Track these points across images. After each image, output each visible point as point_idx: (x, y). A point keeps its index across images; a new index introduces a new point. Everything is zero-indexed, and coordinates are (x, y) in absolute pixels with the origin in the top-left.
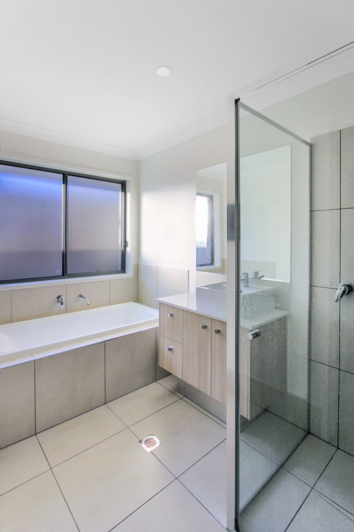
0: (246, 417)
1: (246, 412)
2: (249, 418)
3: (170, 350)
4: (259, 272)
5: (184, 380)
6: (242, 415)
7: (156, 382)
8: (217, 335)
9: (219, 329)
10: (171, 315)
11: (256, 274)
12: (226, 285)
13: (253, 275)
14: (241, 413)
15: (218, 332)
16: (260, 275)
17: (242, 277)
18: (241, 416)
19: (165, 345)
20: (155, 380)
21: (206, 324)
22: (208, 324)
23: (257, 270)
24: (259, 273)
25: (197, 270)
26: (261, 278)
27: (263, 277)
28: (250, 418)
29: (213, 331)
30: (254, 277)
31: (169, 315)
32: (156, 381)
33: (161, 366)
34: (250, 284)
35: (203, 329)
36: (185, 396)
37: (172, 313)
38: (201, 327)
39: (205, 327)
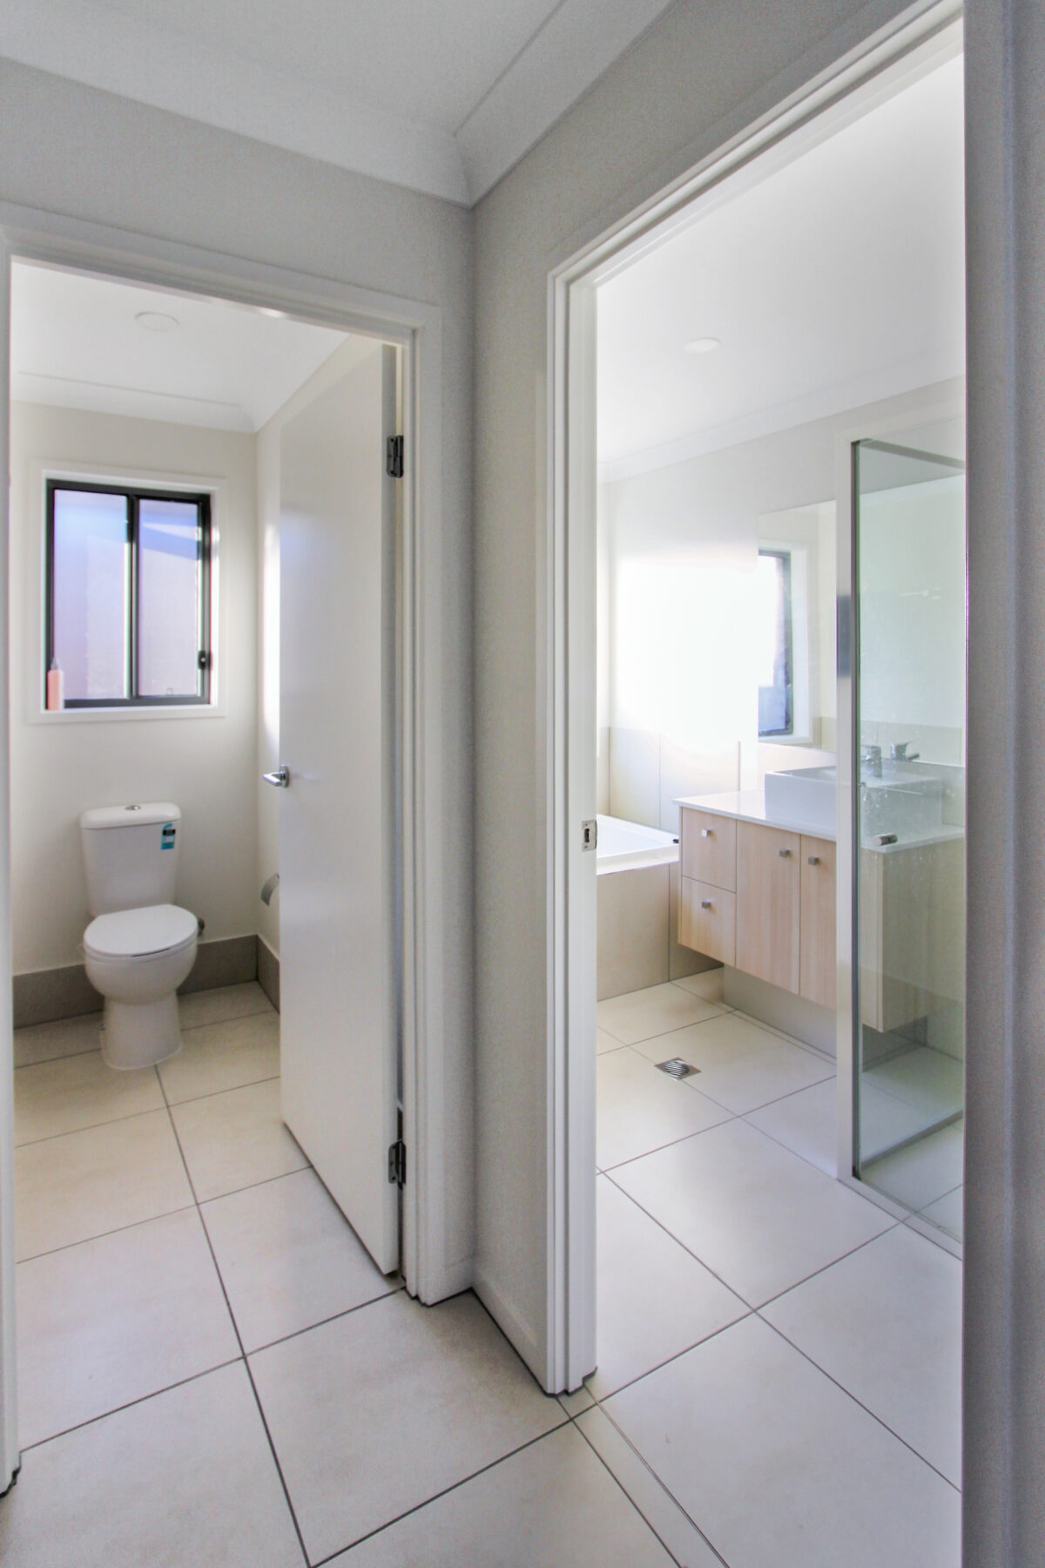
0: (874, 1027)
1: (873, 1016)
2: (881, 1030)
3: (707, 906)
4: (905, 745)
5: (738, 967)
6: (867, 1024)
7: (668, 984)
8: (813, 868)
9: (816, 856)
10: (709, 833)
11: (900, 749)
12: (832, 773)
13: (893, 752)
14: (863, 1021)
15: (817, 861)
16: (909, 752)
17: (865, 754)
18: (866, 1028)
19: (693, 897)
20: (667, 979)
21: (788, 848)
22: (794, 848)
23: (901, 742)
24: (907, 748)
25: (760, 741)
26: (911, 758)
27: (916, 756)
28: (884, 1028)
29: (805, 861)
30: (894, 756)
31: (704, 833)
32: (669, 981)
33: (684, 943)
34: (884, 772)
35: (781, 858)
36: (737, 1009)
37: (710, 828)
38: (778, 853)
39: (788, 854)
